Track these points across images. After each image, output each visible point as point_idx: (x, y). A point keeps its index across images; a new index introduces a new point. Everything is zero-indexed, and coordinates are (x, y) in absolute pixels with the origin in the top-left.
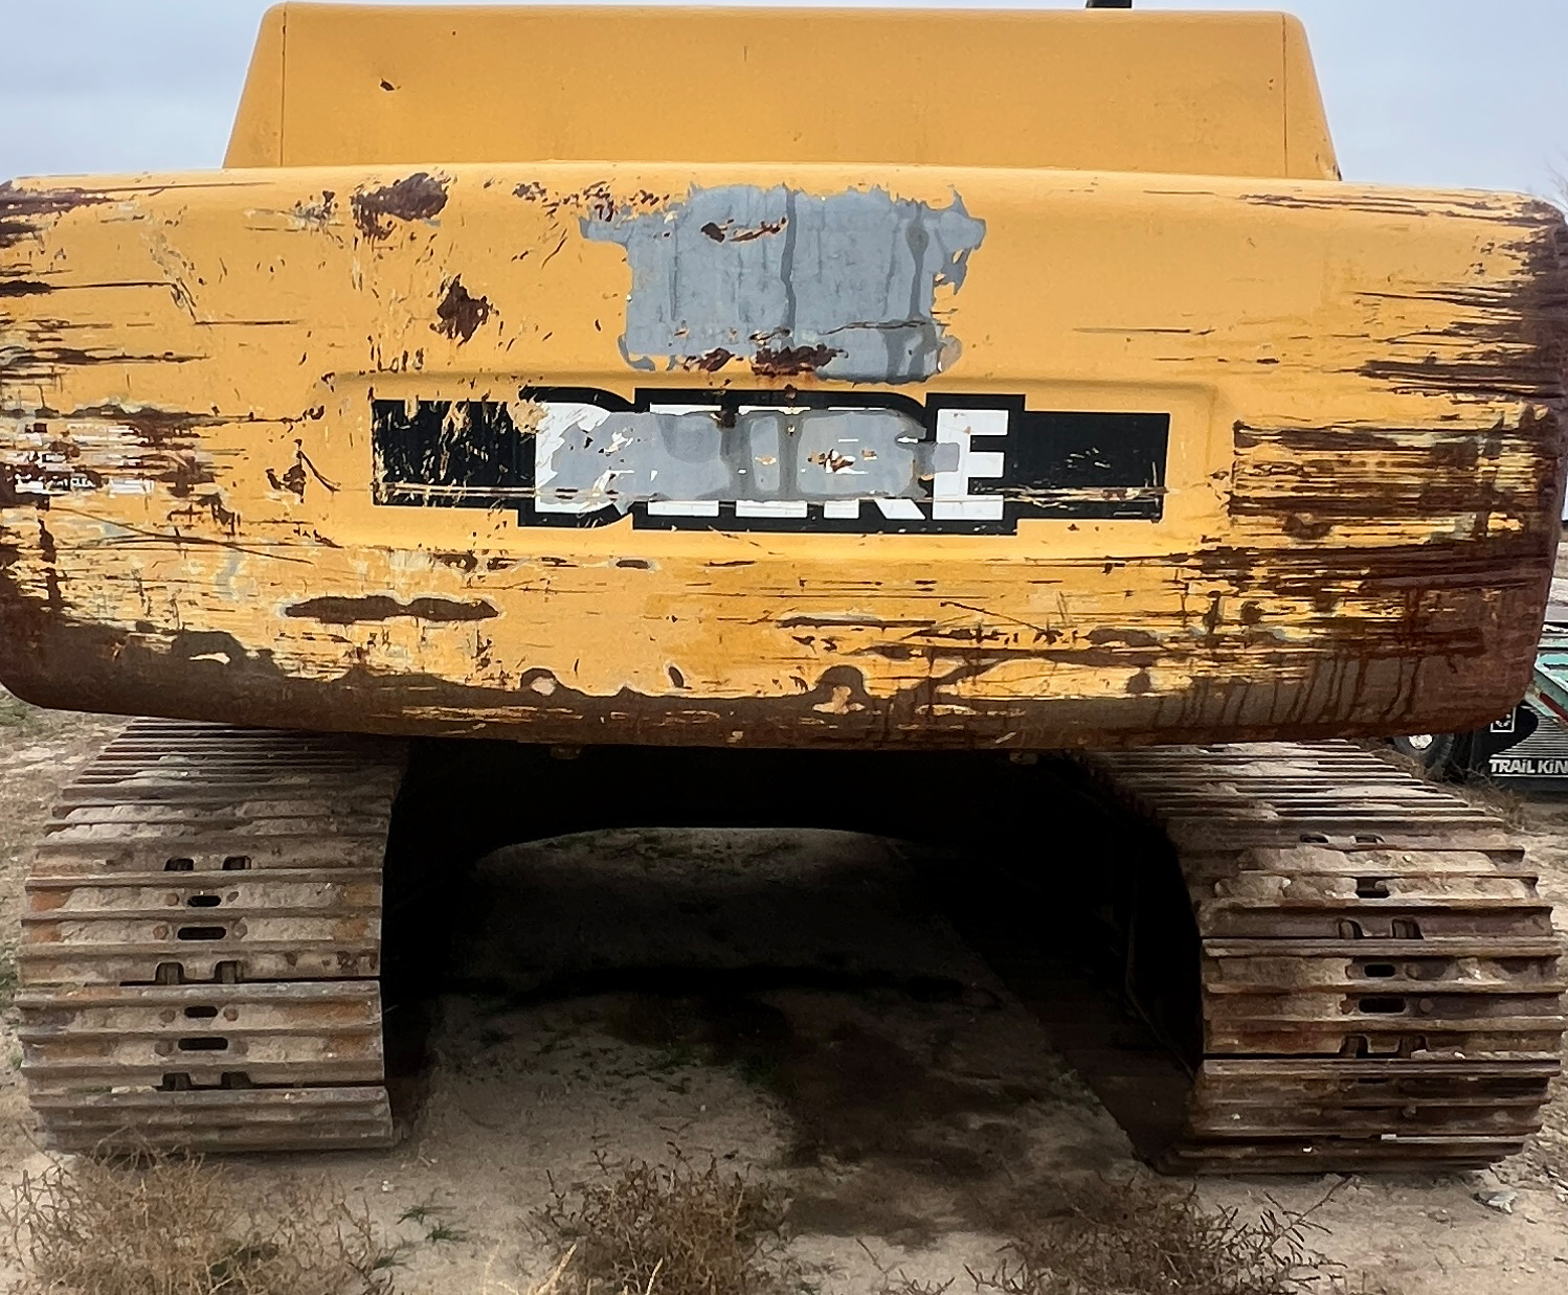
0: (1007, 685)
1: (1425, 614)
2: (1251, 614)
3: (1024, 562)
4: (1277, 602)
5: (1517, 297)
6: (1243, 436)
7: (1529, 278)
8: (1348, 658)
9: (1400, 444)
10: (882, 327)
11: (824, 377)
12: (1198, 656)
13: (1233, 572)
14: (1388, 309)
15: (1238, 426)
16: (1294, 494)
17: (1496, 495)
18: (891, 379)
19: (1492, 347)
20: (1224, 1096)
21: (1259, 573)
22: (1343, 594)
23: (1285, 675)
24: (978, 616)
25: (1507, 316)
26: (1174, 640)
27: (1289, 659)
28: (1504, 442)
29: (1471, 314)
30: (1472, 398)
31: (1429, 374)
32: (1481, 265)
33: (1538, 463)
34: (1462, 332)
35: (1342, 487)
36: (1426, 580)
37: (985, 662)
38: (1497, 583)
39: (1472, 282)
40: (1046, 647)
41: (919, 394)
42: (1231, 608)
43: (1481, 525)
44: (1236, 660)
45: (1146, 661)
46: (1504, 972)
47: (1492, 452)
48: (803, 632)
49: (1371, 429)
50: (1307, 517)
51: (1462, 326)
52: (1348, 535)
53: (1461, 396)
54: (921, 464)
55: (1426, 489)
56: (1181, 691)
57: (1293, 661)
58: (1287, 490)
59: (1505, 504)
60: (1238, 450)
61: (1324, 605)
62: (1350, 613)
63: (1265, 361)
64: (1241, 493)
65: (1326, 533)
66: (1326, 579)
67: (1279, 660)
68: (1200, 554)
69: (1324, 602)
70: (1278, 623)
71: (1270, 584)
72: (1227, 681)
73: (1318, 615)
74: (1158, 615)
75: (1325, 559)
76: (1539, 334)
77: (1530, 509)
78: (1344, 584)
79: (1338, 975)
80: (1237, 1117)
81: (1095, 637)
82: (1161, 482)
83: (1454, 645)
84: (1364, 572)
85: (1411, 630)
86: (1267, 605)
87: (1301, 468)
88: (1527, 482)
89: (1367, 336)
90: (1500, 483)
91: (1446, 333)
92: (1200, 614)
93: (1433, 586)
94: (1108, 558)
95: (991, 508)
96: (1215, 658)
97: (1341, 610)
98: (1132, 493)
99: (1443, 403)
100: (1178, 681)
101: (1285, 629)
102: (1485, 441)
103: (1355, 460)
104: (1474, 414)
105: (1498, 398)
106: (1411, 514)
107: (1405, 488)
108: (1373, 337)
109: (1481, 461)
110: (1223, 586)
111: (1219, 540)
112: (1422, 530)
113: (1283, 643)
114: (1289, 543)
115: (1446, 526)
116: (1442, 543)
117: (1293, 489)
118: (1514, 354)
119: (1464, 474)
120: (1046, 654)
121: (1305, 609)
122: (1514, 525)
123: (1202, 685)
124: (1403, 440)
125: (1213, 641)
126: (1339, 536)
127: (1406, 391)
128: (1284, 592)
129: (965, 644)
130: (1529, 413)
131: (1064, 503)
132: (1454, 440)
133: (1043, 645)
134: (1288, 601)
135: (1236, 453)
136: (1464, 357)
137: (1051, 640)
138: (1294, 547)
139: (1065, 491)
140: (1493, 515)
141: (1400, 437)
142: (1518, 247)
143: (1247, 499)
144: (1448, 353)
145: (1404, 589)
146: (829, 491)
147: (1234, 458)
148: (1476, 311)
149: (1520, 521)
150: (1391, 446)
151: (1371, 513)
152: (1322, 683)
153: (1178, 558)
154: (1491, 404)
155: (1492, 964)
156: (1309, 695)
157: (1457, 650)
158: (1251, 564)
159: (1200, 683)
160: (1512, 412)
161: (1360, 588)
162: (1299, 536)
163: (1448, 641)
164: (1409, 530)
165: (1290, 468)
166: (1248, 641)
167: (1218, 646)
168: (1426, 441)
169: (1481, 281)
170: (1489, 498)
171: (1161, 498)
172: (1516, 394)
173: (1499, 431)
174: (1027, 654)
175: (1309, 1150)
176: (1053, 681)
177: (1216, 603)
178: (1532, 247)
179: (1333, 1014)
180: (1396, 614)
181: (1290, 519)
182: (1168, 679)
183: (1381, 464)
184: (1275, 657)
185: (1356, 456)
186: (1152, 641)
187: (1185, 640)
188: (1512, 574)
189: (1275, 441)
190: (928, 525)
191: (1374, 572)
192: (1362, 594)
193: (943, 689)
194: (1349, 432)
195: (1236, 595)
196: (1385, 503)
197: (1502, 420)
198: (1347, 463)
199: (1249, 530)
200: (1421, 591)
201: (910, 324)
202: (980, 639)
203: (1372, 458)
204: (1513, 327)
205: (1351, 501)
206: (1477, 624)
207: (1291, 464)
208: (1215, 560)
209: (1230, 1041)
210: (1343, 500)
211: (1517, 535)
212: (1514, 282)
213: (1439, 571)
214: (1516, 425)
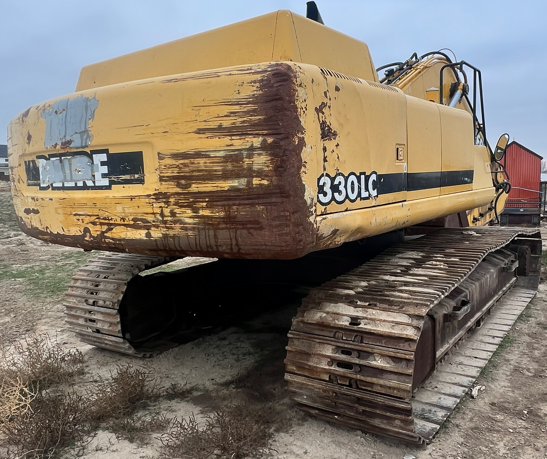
0: (118, 234)
1: (234, 215)
2: (173, 214)
3: (112, 197)
4: (180, 210)
5: (255, 100)
6: (161, 157)
7: (261, 92)
8: (208, 229)
9: (212, 156)
10: (80, 133)
11: (71, 148)
12: (162, 227)
13: (164, 200)
14: (203, 111)
15: (159, 154)
16: (178, 174)
17: (254, 172)
18: (83, 147)
19: (245, 119)
20: (296, 388)
21: (172, 200)
22: (201, 207)
23: (189, 234)
24: (107, 213)
25: (251, 107)
26: (154, 221)
27: (189, 229)
28: (255, 152)
29: (236, 108)
30: (238, 138)
31: (220, 131)
32: (239, 91)
33: (271, 159)
34: (232, 115)
35: (193, 171)
36: (231, 202)
37: (112, 227)
38: (262, 204)
39: (235, 97)
40: (123, 223)
41: (88, 150)
42: (167, 211)
43: (249, 183)
44: (173, 229)
45: (148, 228)
46: (391, 362)
47: (250, 156)
48: (78, 217)
49: (200, 151)
50: (183, 182)
51: (232, 113)
52: (197, 187)
53: (233, 138)
54: (92, 171)
55: (223, 171)
56: (160, 238)
57: (190, 230)
58: (175, 172)
59: (259, 175)
60: (160, 161)
61: (195, 211)
62: (205, 214)
63: (165, 132)
64: (162, 175)
65: (190, 187)
66: (194, 202)
67: (186, 229)
68: (154, 195)
69: (195, 210)
70: (182, 217)
71: (176, 204)
72: (172, 235)
73: (194, 214)
74: (147, 214)
75: (192, 195)
76: (266, 112)
77: (272, 176)
78: (201, 204)
79: (328, 351)
80: (305, 397)
81: (135, 220)
82: (143, 173)
83: (249, 226)
84: (207, 200)
85: (229, 220)
86: (177, 211)
87: (178, 166)
88: (268, 167)
89: (197, 120)
90: (255, 167)
91: (225, 116)
92: (158, 214)
93: (234, 205)
94: (131, 196)
95: (106, 182)
96: (167, 227)
97: (201, 213)
98: (136, 176)
99: (227, 140)
100: (158, 235)
101: (185, 219)
102: (246, 152)
103: (196, 162)
104: (238, 143)
105: (250, 137)
106: (220, 180)
107: (215, 171)
108: (199, 120)
109: (245, 159)
110: (162, 205)
111: (158, 190)
112: (226, 185)
113: (186, 223)
114: (179, 190)
115: (235, 183)
116: (233, 189)
117: (177, 173)
118: (254, 121)
119: (239, 165)
120: (124, 225)
121: (189, 212)
122: (265, 182)
123: (165, 236)
124: (212, 155)
125: (165, 222)
126: (195, 188)
127: (212, 137)
128: (181, 207)
129: (106, 221)
130: (264, 141)
131: (121, 180)
132: (232, 153)
133: (122, 222)
134: (183, 210)
135: (159, 162)
136: (234, 123)
137: (124, 221)
138: (181, 192)
139: (121, 176)
140: (254, 179)
141: (211, 153)
142: (255, 82)
143: (164, 177)
144: (227, 123)
145: (222, 206)
146: (78, 179)
147: (158, 164)
148: (237, 107)
149: (267, 181)
150: (208, 157)
151: (204, 180)
152: (203, 237)
153: (149, 196)
154: (246, 139)
155: (388, 358)
156: (199, 241)
157: (251, 228)
158: (169, 198)
159: (165, 235)
160: (257, 142)
161: (206, 205)
162: (181, 188)
163: (246, 224)
164: (220, 185)
165: (175, 166)
166: (175, 222)
167: (166, 224)
168: (222, 154)
169: (239, 96)
170: (250, 173)
171: (144, 177)
172: (258, 135)
173: (252, 149)
174: (120, 225)
175: (337, 417)
176: (128, 233)
177: (162, 210)
178: (261, 81)
179: (324, 365)
180: (222, 214)
181: (178, 183)
182: (156, 234)
183: (205, 163)
184: (185, 228)
185: (196, 161)
186: (148, 222)
187: (157, 222)
188: (269, 200)
189: (169, 158)
190: (95, 188)
191: (211, 200)
192: (207, 207)
193: (106, 234)
194: (192, 153)
195: (167, 207)
196: (209, 176)
197: (253, 144)
198: (193, 163)
199: (167, 186)
200: (230, 206)
201: (84, 132)
202: (109, 220)
203: (202, 161)
204: (254, 111)
205: (196, 176)
206: (257, 219)
207: (175, 165)
208: (159, 196)
209: (293, 368)
210: (193, 176)
211: (268, 186)
212: (254, 95)
213: (236, 199)
214: (259, 146)
